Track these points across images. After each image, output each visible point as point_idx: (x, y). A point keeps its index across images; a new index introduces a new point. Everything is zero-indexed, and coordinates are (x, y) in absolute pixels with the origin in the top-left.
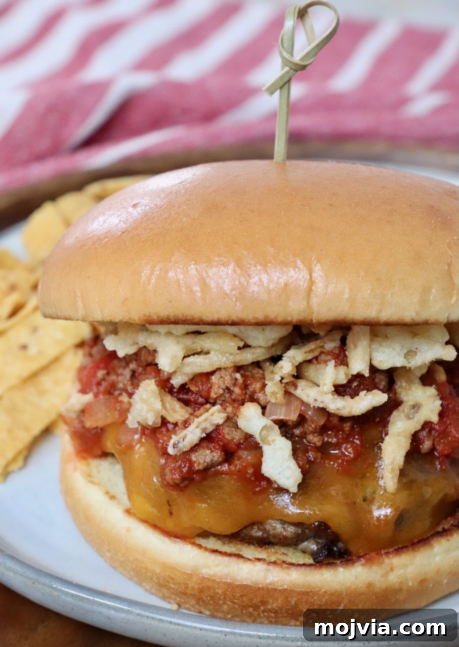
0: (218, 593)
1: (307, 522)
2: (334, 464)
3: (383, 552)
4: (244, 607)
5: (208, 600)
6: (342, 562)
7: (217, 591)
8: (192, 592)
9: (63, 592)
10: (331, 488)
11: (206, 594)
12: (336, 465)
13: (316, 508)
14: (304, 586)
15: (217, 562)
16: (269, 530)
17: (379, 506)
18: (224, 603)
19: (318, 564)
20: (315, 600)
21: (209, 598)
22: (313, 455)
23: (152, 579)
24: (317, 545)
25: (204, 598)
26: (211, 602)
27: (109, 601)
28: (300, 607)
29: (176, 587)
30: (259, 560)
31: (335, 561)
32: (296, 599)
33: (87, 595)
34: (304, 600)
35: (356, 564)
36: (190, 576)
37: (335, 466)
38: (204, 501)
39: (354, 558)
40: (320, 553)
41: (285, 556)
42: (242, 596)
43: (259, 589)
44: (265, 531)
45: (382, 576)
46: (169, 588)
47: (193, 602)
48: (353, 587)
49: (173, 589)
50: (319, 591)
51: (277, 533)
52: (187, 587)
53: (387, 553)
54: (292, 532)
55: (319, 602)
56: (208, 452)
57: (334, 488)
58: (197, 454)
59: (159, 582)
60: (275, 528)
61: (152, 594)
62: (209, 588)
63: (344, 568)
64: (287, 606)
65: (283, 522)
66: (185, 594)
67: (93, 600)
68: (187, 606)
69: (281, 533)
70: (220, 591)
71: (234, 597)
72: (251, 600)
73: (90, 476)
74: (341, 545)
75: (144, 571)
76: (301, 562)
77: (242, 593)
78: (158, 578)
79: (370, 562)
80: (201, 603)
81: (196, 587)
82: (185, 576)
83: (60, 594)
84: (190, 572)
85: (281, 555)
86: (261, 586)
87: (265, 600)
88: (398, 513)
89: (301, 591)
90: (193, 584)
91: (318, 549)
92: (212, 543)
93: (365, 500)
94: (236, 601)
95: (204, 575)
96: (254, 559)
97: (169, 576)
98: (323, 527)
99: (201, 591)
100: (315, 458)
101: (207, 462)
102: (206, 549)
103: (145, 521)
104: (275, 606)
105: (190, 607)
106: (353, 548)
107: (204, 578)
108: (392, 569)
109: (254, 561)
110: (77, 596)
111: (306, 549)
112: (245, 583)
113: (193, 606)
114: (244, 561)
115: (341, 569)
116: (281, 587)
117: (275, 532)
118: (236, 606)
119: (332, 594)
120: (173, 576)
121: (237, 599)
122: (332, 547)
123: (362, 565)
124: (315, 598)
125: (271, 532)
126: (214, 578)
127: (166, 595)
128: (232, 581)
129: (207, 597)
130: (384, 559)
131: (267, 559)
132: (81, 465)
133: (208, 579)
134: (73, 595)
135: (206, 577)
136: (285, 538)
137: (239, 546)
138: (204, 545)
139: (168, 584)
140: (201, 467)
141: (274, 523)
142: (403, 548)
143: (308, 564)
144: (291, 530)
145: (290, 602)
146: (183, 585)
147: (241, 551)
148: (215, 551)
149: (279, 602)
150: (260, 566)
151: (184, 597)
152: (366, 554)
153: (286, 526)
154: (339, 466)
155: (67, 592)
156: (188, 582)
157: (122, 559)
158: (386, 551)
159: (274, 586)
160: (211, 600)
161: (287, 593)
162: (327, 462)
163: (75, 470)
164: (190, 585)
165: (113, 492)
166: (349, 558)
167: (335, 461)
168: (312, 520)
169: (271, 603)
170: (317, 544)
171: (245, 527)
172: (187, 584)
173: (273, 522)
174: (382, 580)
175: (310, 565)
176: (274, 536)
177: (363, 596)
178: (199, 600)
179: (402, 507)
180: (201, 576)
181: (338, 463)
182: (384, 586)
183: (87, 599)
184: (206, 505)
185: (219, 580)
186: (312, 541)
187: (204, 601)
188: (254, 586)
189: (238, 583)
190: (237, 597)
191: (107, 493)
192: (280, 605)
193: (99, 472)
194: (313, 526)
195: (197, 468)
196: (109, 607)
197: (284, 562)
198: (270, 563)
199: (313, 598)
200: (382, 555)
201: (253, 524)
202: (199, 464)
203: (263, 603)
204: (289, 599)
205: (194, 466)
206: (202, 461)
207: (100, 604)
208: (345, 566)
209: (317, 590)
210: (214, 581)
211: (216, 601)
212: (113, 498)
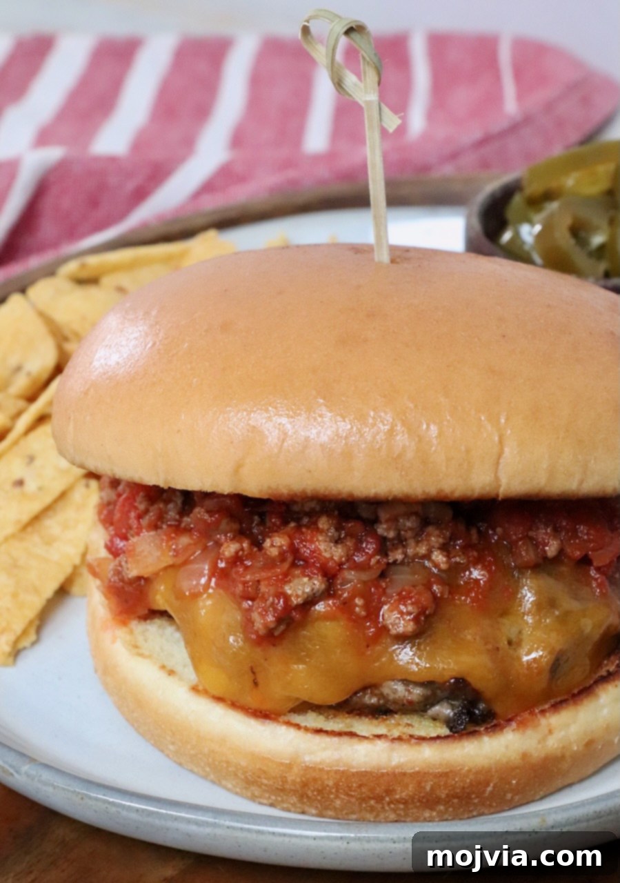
0: (328, 786)
1: (439, 680)
2: (465, 600)
3: (537, 711)
4: (363, 800)
5: (314, 795)
6: (487, 729)
7: (326, 782)
8: (293, 788)
9: (123, 807)
10: (466, 631)
11: (312, 788)
12: (469, 600)
13: (450, 660)
14: (441, 765)
15: (323, 745)
16: (388, 694)
17: (529, 649)
18: (337, 797)
19: (456, 735)
20: (456, 782)
21: (315, 793)
22: (438, 589)
23: (236, 775)
24: (453, 710)
25: (310, 793)
26: (319, 798)
27: (187, 813)
28: (438, 792)
29: (271, 783)
30: (379, 737)
31: (477, 729)
32: (432, 783)
33: (157, 808)
34: (442, 783)
35: (505, 730)
36: (289, 767)
37: (468, 602)
38: (300, 660)
39: (502, 722)
40: (458, 720)
41: (410, 728)
42: (360, 786)
43: (383, 775)
44: (381, 696)
45: (539, 742)
46: (260, 785)
47: (294, 799)
48: (504, 760)
49: (266, 785)
50: (461, 769)
51: (399, 697)
52: (284, 780)
53: (543, 712)
54: (419, 694)
55: (462, 784)
56: (306, 579)
57: (470, 631)
58: (291, 584)
59: (246, 777)
60: (395, 691)
61: (237, 794)
62: (315, 780)
63: (490, 737)
64: (420, 793)
65: (406, 682)
66: (283, 790)
67: (166, 814)
68: (285, 805)
69: (404, 696)
70: (331, 783)
71: (350, 788)
72: (372, 790)
73: (136, 647)
74: (482, 706)
75: (225, 765)
76: (434, 734)
77: (360, 783)
78: (245, 773)
79: (523, 725)
80: (305, 800)
81: (298, 780)
82: (282, 768)
83: (120, 810)
84: (288, 762)
85: (405, 726)
86: (385, 771)
87: (391, 788)
88: (553, 657)
89: (439, 773)
90: (293, 776)
91: (455, 714)
92: (312, 720)
93: (510, 643)
94: (353, 793)
95: (307, 764)
96: (371, 737)
97: (260, 769)
98: (462, 685)
99: (305, 785)
100: (442, 593)
101: (307, 593)
102: (307, 729)
103: (219, 699)
104: (404, 794)
105: (290, 806)
106: (498, 708)
107: (307, 768)
108: (550, 732)
109: (372, 739)
110: (143, 810)
111: (438, 715)
112: (363, 770)
113: (294, 805)
114: (359, 740)
115: (486, 739)
116: (411, 769)
117: (397, 696)
118: (353, 800)
119: (478, 772)
120: (265, 768)
121: (354, 791)
122: (472, 710)
123: (513, 730)
124: (457, 779)
125: (392, 697)
126: (321, 767)
127: (257, 793)
128: (346, 768)
129: (313, 791)
130: (539, 720)
131: (389, 734)
132: (121, 632)
133: (314, 769)
134: (137, 810)
135: (311, 765)
136: (411, 703)
137: (348, 721)
138: (303, 724)
139: (259, 780)
140: (300, 600)
141: (394, 685)
142: (561, 702)
143: (443, 735)
144: (417, 692)
145: (424, 788)
146: (279, 780)
147: (352, 726)
148: (319, 731)
149: (410, 789)
150: (381, 745)
151: (282, 794)
152: (516, 716)
153: (411, 687)
154: (473, 601)
155: (129, 807)
156: (287, 775)
157: (192, 752)
158: (540, 709)
159: (402, 769)
160: (318, 795)
161: (419, 776)
162: (456, 598)
163: (114, 642)
164: (290, 778)
165: (170, 664)
166: (495, 722)
167: (467, 595)
168: (446, 678)
169: (398, 792)
170: (453, 707)
171: (356, 693)
172: (285, 777)
173: (393, 683)
174: (540, 746)
175: (447, 737)
176: (395, 702)
177: (518, 771)
178: (303, 796)
179: (558, 647)
180: (303, 765)
181: (471, 598)
182: (543, 754)
183: (157, 813)
184: (304, 666)
185: (329, 769)
186: (445, 704)
187: (308, 797)
188: (376, 771)
189: (354, 770)
190: (353, 789)
191: (163, 667)
192: (411, 793)
193: (146, 640)
194: (448, 684)
195: (295, 602)
196: (189, 821)
197: (411, 736)
198: (394, 740)
199: (454, 780)
200: (536, 715)
201: (364, 689)
202: (297, 596)
203: (389, 792)
204: (423, 784)
205: (291, 601)
206: (300, 593)
207: (176, 819)
208: (491, 733)
209: (458, 768)
210: (321, 770)
211: (326, 795)
212: (171, 673)
